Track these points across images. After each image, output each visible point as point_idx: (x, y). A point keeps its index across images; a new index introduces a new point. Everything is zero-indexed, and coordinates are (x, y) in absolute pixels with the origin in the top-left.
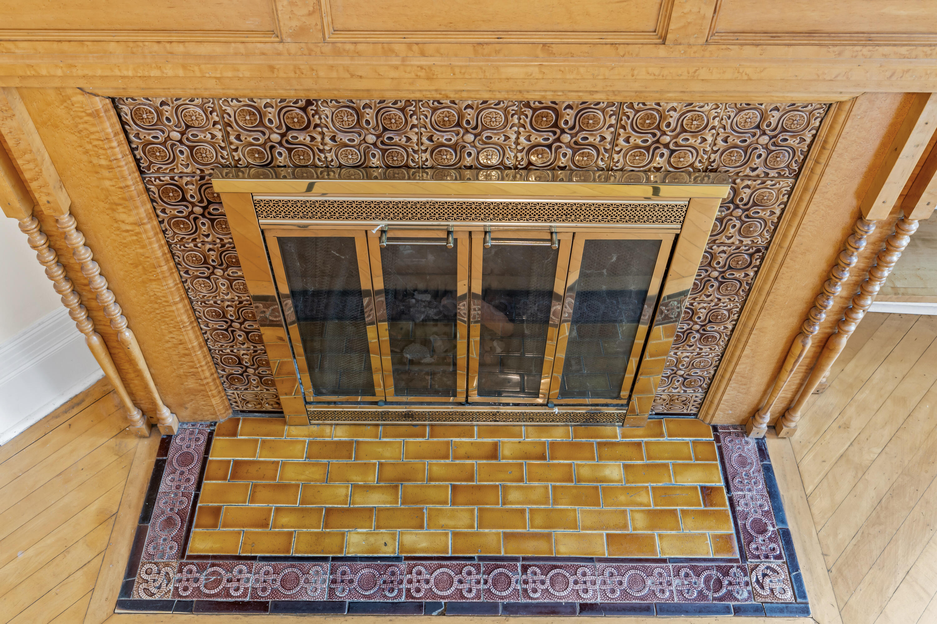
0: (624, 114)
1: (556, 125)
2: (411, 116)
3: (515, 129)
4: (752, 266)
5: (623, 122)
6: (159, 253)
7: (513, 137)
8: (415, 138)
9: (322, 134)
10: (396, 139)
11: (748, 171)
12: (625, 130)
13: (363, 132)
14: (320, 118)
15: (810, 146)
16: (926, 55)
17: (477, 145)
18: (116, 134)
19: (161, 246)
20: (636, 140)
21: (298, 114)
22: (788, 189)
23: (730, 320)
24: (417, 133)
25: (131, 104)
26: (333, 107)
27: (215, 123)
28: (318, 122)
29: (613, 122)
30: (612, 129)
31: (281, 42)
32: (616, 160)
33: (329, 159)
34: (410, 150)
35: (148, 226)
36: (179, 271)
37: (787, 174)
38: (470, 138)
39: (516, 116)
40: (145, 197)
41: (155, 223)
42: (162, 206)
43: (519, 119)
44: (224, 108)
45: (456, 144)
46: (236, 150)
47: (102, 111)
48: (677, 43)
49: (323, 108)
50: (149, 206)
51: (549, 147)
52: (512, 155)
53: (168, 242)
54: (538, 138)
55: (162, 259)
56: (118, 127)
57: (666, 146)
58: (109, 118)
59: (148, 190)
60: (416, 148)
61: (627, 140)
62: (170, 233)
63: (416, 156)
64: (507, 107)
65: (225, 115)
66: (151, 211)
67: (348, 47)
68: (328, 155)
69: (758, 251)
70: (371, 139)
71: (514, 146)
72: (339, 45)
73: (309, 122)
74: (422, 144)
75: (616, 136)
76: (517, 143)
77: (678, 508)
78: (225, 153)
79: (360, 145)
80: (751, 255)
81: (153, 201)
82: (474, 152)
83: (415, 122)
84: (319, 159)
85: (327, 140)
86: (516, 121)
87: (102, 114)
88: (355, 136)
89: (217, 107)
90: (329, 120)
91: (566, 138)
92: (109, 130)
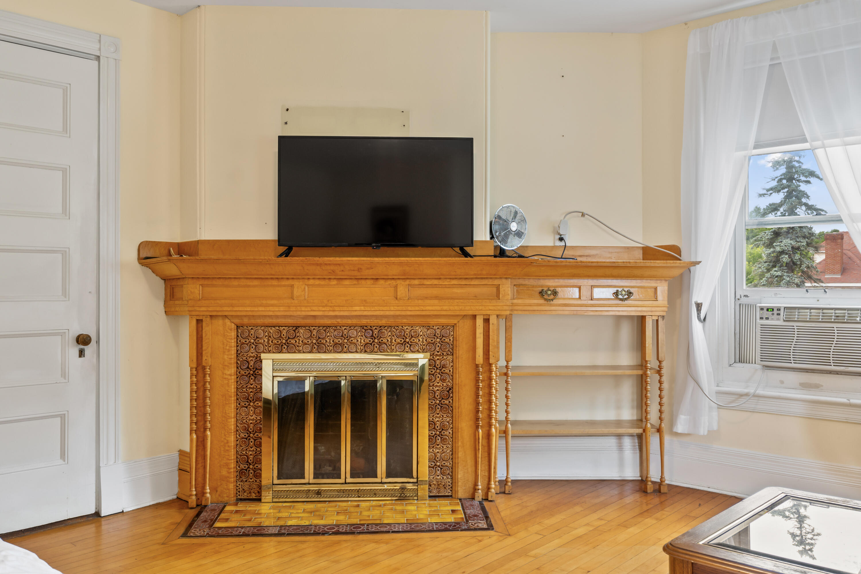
0: (393, 331)
1: (372, 336)
2: (328, 333)
3: (360, 337)
4: (450, 397)
5: (393, 334)
6: (233, 390)
7: (359, 340)
8: (328, 341)
9: (299, 340)
10: (322, 341)
11: (436, 353)
12: (394, 337)
13: (312, 339)
14: (299, 334)
15: (453, 342)
16: (468, 302)
17: (348, 343)
18: (234, 338)
19: (234, 388)
20: (398, 340)
21: (292, 332)
22: (452, 360)
23: (450, 428)
24: (329, 339)
25: (242, 329)
26: (304, 330)
27: (266, 336)
28: (298, 335)
29: (390, 334)
30: (390, 337)
31: (294, 300)
32: (393, 349)
33: (300, 350)
34: (326, 346)
35: (233, 377)
36: (237, 403)
37: (449, 354)
38: (346, 341)
39: (360, 332)
40: (235, 364)
41: (235, 377)
42: (240, 370)
43: (361, 333)
44: (270, 330)
45: (341, 343)
46: (270, 347)
47: (233, 329)
48: (400, 299)
49: (300, 330)
50: (236, 369)
51: (371, 344)
52: (360, 347)
53: (237, 387)
54: (367, 341)
55: (233, 394)
56: (236, 336)
57: (408, 343)
58: (234, 332)
59: (237, 363)
60: (328, 345)
61: (395, 341)
62: (239, 383)
63: (329, 348)
64: (357, 329)
65: (270, 333)
66: (236, 371)
67: (312, 301)
68: (300, 348)
69: (450, 389)
70: (314, 341)
71: (360, 344)
72: (309, 300)
73: (296, 335)
74: (330, 343)
75: (391, 339)
76: (361, 343)
77: (440, 514)
78: (266, 348)
79: (310, 344)
80: (448, 391)
81: (237, 368)
82: (347, 346)
83: (329, 335)
84: (297, 350)
85: (300, 342)
86: (360, 334)
87: (233, 330)
88: (309, 340)
89: (268, 331)
90: (302, 334)
91: (376, 341)
92: (233, 336)
